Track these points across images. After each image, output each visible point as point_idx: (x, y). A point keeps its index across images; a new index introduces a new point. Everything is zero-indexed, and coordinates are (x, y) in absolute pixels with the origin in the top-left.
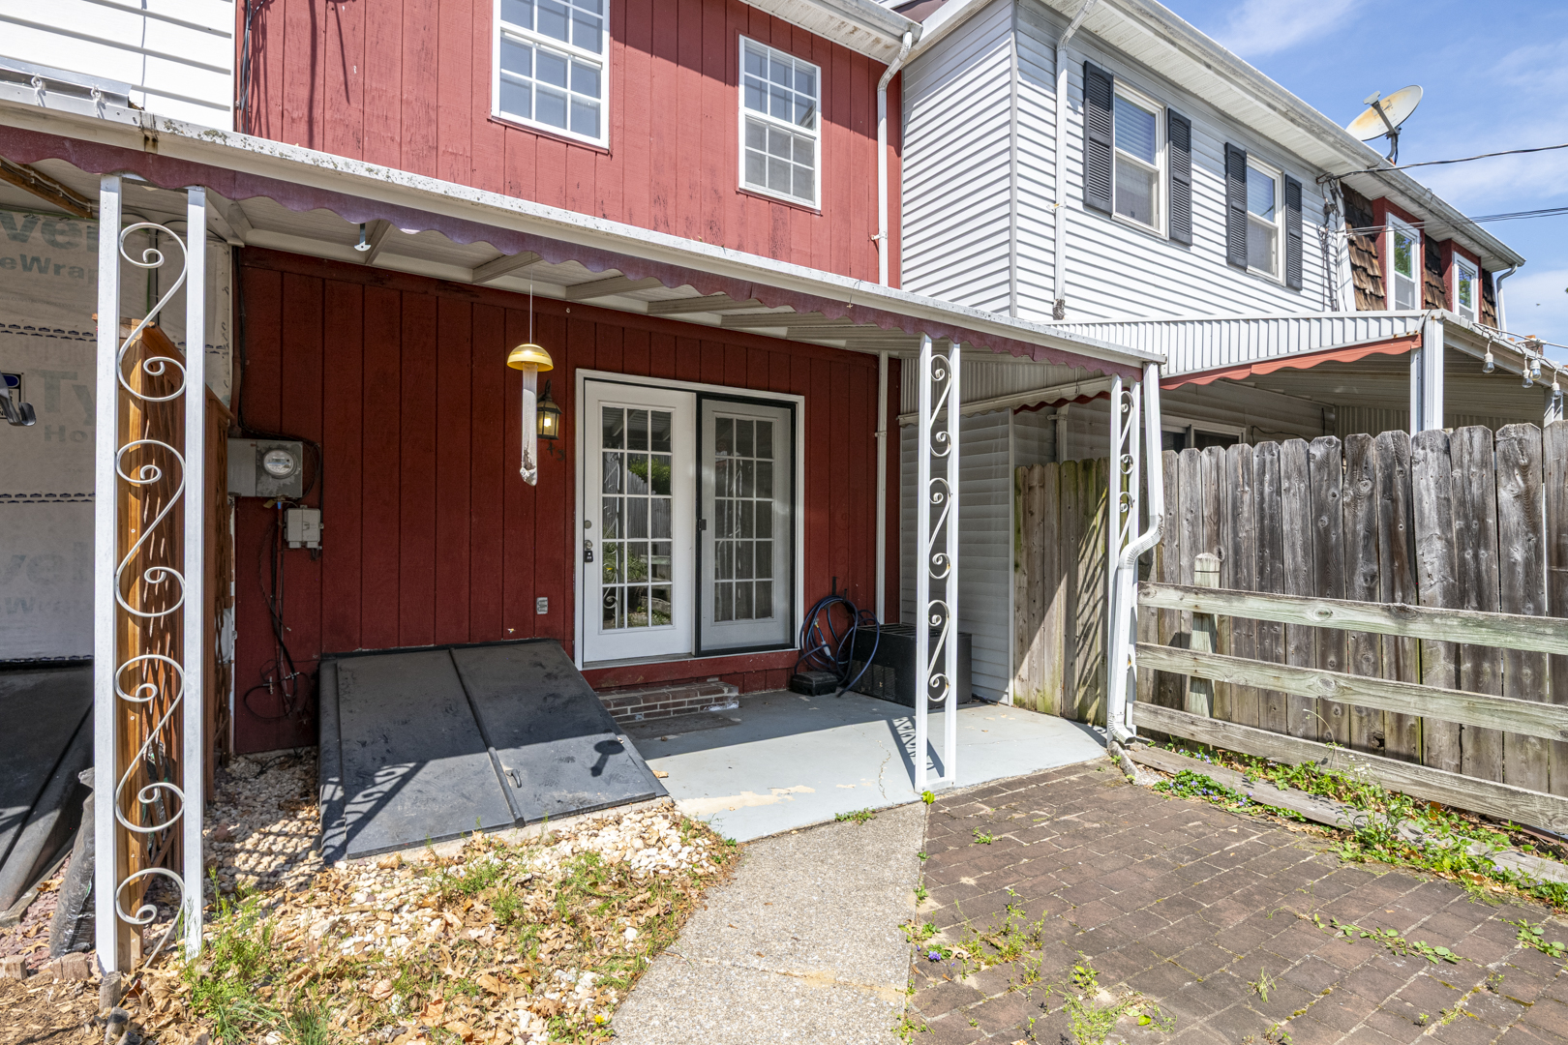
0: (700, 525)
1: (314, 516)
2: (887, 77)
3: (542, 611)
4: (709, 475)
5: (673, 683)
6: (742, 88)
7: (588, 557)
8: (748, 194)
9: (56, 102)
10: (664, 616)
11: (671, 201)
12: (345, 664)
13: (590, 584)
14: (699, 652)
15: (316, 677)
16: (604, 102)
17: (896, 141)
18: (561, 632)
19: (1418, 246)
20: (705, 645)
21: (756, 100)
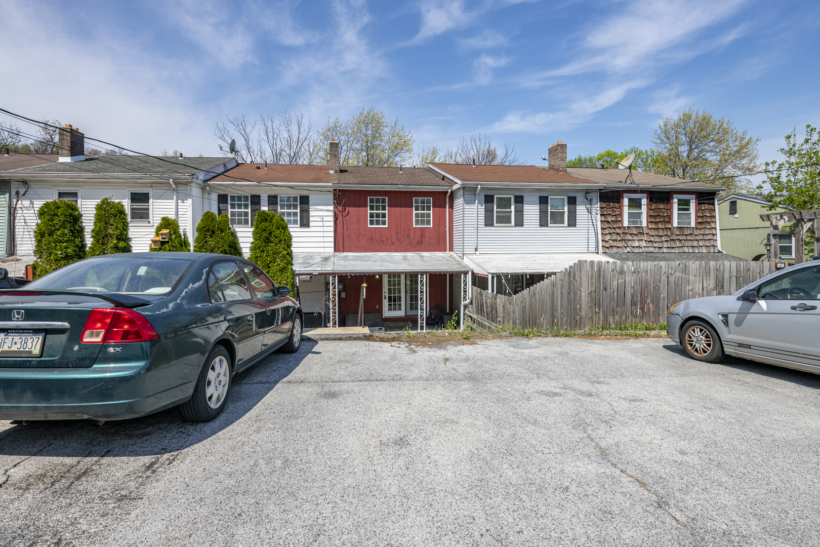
0: (406, 292)
1: (344, 293)
2: (448, 195)
3: (377, 307)
4: (408, 282)
5: (401, 321)
6: (414, 208)
7: (385, 298)
8: (415, 228)
9: (328, 271)
10: (400, 309)
11: (400, 233)
12: (349, 315)
13: (386, 303)
14: (406, 316)
15: (345, 316)
16: (387, 219)
17: (451, 207)
18: (380, 311)
19: (646, 199)
20: (407, 314)
21: (417, 209)
